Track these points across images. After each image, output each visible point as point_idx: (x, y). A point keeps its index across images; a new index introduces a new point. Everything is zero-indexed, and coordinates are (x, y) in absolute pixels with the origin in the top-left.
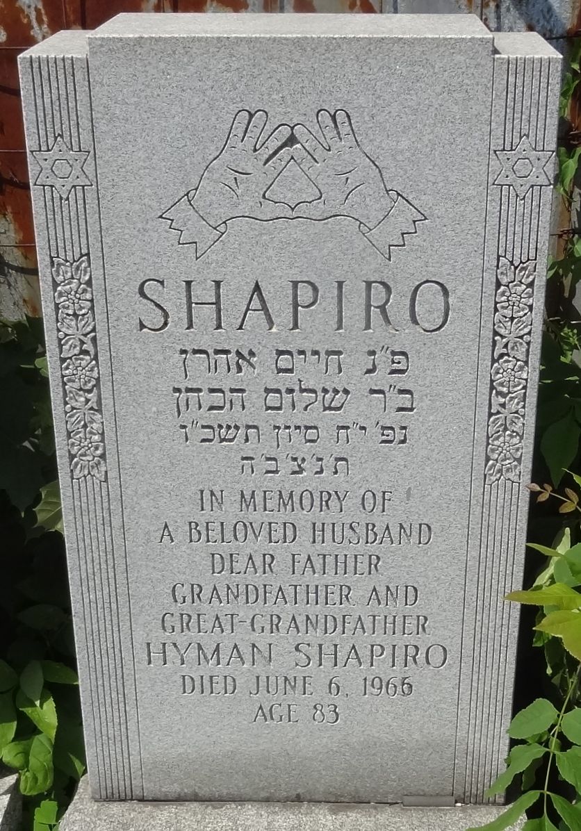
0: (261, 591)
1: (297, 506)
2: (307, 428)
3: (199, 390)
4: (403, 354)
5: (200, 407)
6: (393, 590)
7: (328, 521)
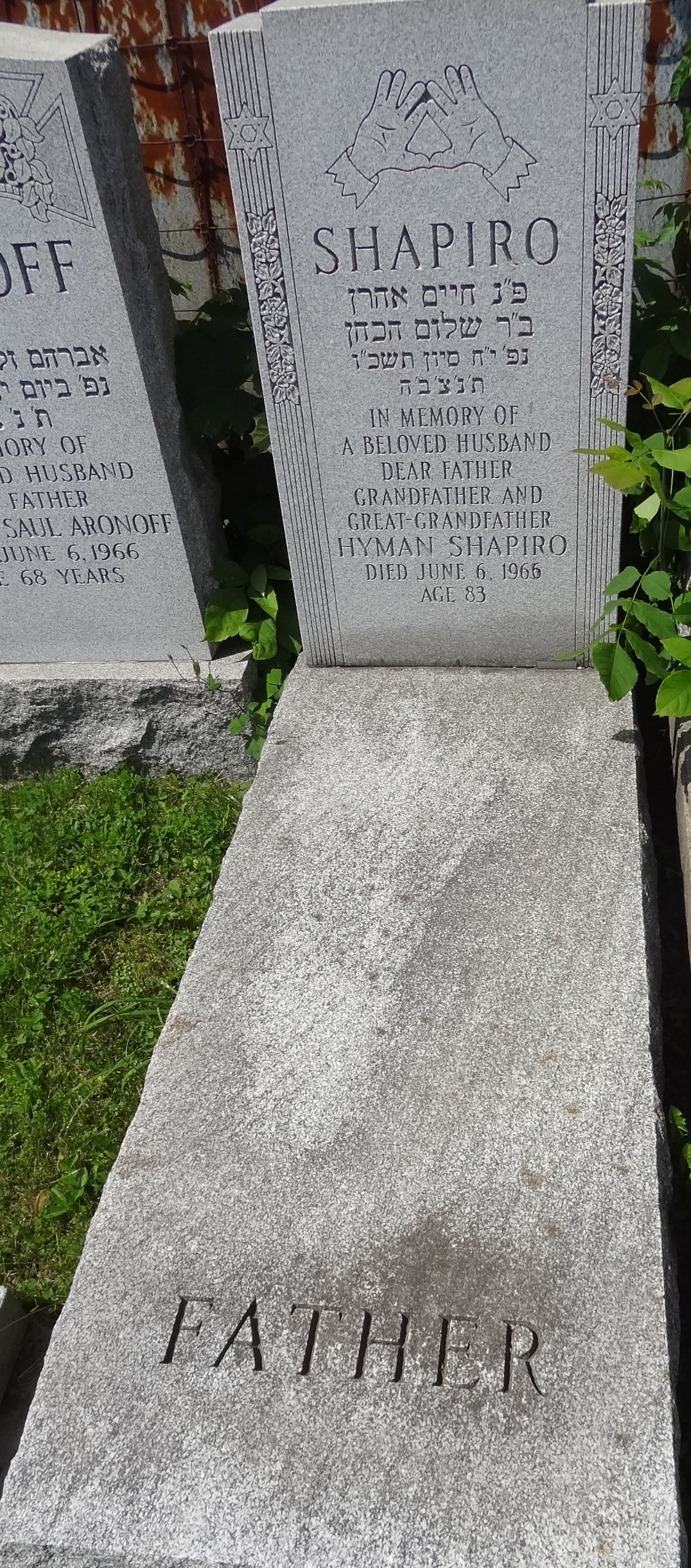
0: (421, 493)
1: (445, 420)
2: (450, 353)
3: (365, 324)
4: (523, 285)
5: (367, 339)
6: (523, 490)
7: (470, 433)
